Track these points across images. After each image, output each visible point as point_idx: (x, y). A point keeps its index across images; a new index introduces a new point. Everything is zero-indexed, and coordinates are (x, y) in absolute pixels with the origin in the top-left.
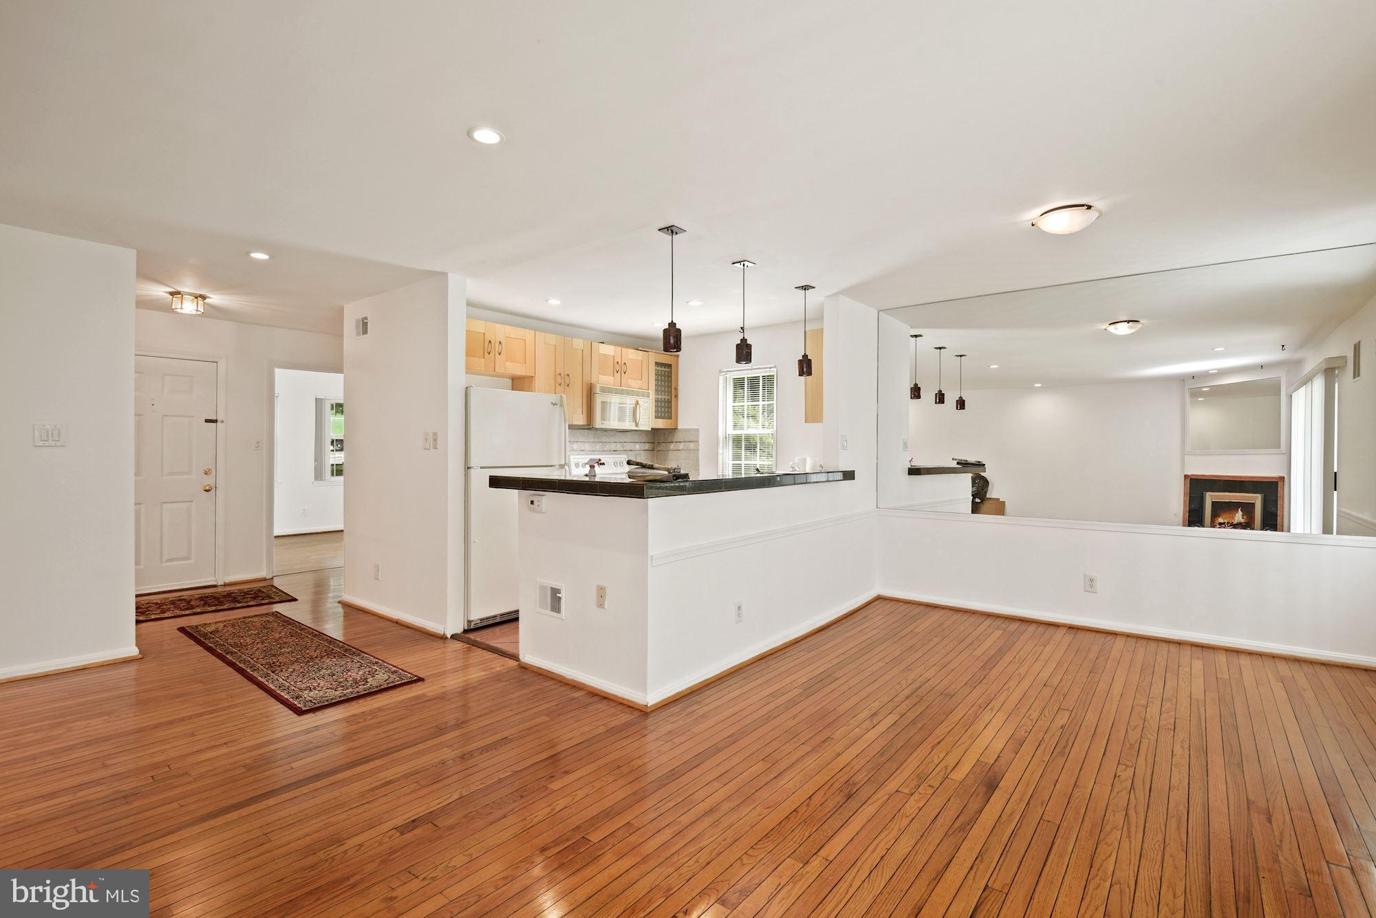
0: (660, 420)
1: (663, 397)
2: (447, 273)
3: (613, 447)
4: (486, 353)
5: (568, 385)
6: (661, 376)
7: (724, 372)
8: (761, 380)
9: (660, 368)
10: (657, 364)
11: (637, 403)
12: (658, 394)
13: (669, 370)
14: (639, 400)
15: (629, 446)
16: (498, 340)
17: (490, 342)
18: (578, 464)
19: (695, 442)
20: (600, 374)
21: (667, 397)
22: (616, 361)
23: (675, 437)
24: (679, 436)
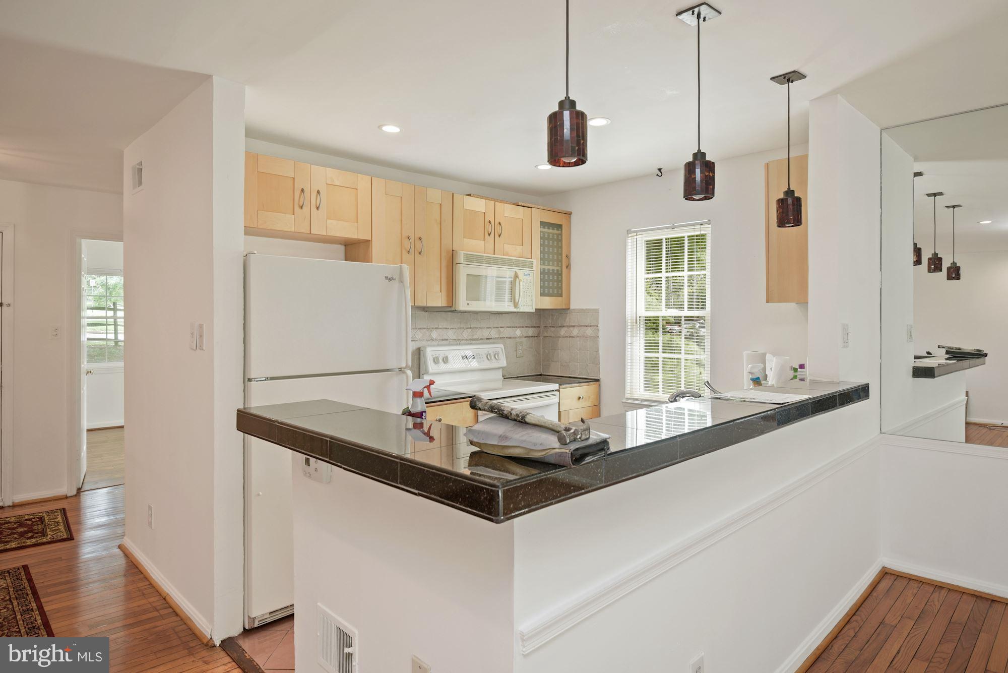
0: (547, 298)
1: (551, 268)
2: (209, 77)
3: (486, 333)
4: (297, 208)
5: (420, 253)
6: (548, 239)
7: (634, 232)
8: (686, 242)
9: (546, 230)
10: (543, 224)
11: (516, 276)
12: (544, 264)
13: (559, 232)
14: (518, 271)
15: (507, 332)
16: (315, 189)
17: (302, 190)
18: (437, 358)
19: (594, 326)
20: (464, 237)
21: (556, 268)
22: (487, 220)
23: (567, 319)
24: (571, 319)
